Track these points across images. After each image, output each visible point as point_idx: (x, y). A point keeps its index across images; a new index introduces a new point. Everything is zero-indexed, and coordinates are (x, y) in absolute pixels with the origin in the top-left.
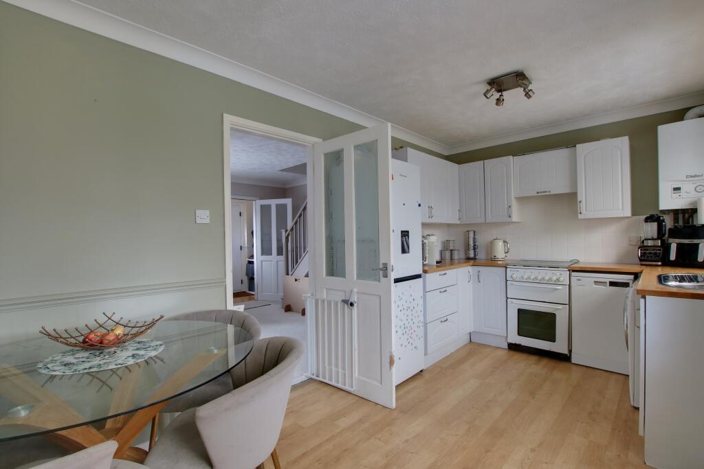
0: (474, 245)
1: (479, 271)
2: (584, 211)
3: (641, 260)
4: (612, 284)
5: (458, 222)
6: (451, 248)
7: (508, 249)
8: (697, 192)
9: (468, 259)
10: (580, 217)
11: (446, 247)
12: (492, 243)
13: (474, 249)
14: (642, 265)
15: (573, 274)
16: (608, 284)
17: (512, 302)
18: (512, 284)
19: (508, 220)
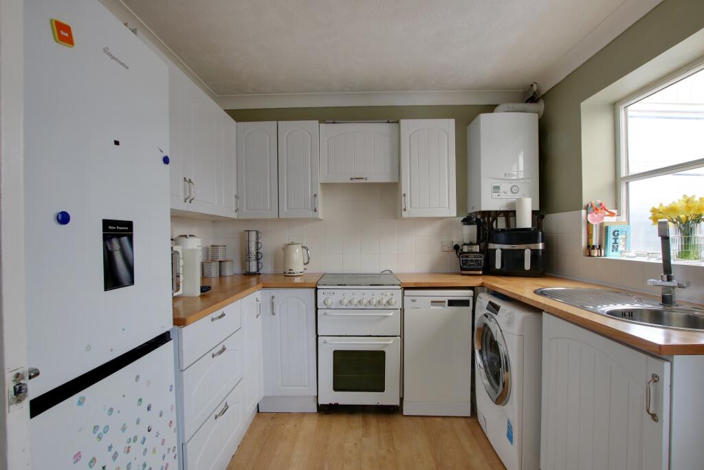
0: (257, 253)
1: (273, 297)
2: (408, 208)
3: (462, 269)
4: (452, 303)
5: (234, 216)
6: (220, 259)
7: (309, 259)
8: (512, 192)
9: (248, 274)
10: (405, 214)
11: (211, 256)
12: (286, 248)
13: (257, 259)
14: (462, 274)
15: (407, 292)
16: (447, 302)
17: (325, 342)
18: (325, 314)
19: (311, 214)
